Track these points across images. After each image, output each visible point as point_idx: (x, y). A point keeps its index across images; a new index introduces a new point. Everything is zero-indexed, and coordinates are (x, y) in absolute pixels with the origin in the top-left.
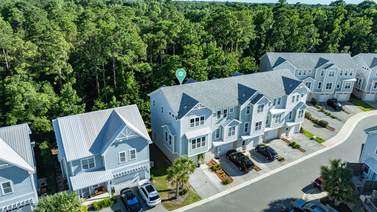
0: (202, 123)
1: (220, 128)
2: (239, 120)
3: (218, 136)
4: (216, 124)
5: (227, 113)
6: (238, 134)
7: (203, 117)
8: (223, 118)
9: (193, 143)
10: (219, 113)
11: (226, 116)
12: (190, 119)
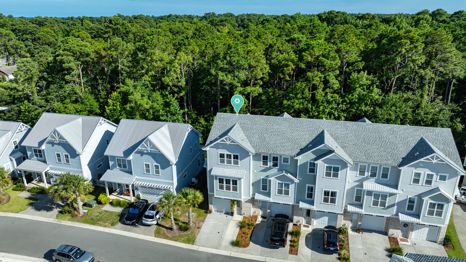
0: (236, 163)
3: (264, 188)
4: (260, 171)
5: (279, 162)
6: (295, 196)
7: (237, 156)
8: (272, 166)
9: (220, 182)
10: (265, 158)
11: (277, 166)
12: (219, 152)
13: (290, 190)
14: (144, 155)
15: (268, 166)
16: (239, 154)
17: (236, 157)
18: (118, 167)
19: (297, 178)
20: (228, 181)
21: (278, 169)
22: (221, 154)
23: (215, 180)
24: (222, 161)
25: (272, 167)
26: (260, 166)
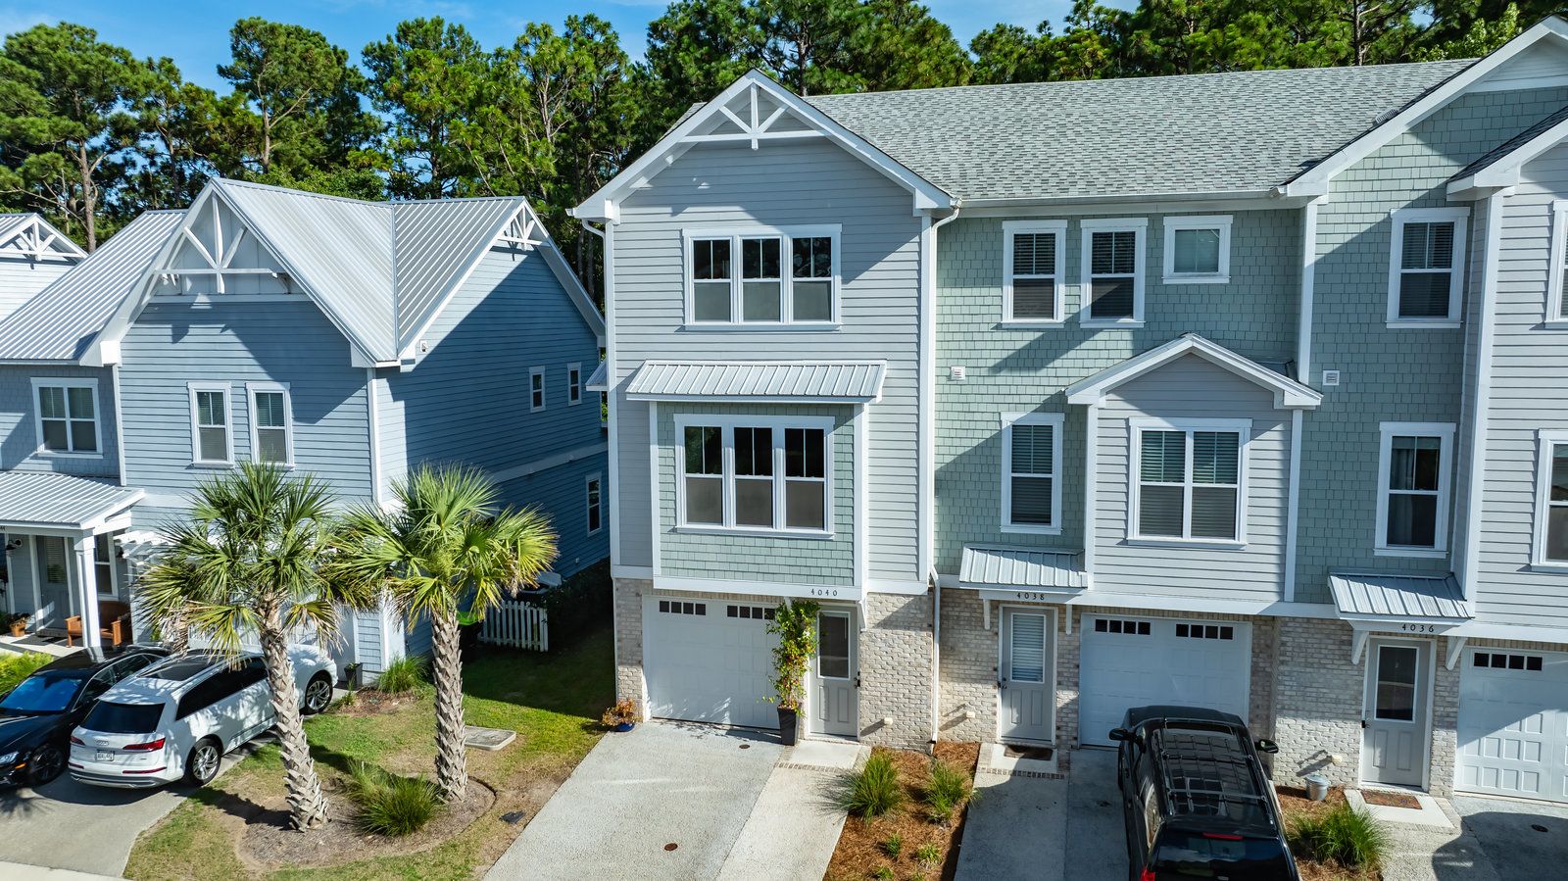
0: (815, 305)
1: (1056, 421)
2: (1290, 369)
3: (1031, 504)
4: (997, 369)
5: (1140, 275)
6: (1284, 537)
7: (824, 245)
8: (1086, 316)
9: (691, 467)
10: (1034, 254)
11: (1129, 312)
12: (693, 233)
13: (1244, 487)
14: (194, 330)
15: (1061, 316)
16: (833, 231)
17: (813, 256)
18: (42, 449)
19: (1304, 374)
20: (754, 449)
21: (1135, 331)
22: (701, 247)
23: (655, 450)
24: (714, 306)
25: (1087, 322)
26: (999, 327)
